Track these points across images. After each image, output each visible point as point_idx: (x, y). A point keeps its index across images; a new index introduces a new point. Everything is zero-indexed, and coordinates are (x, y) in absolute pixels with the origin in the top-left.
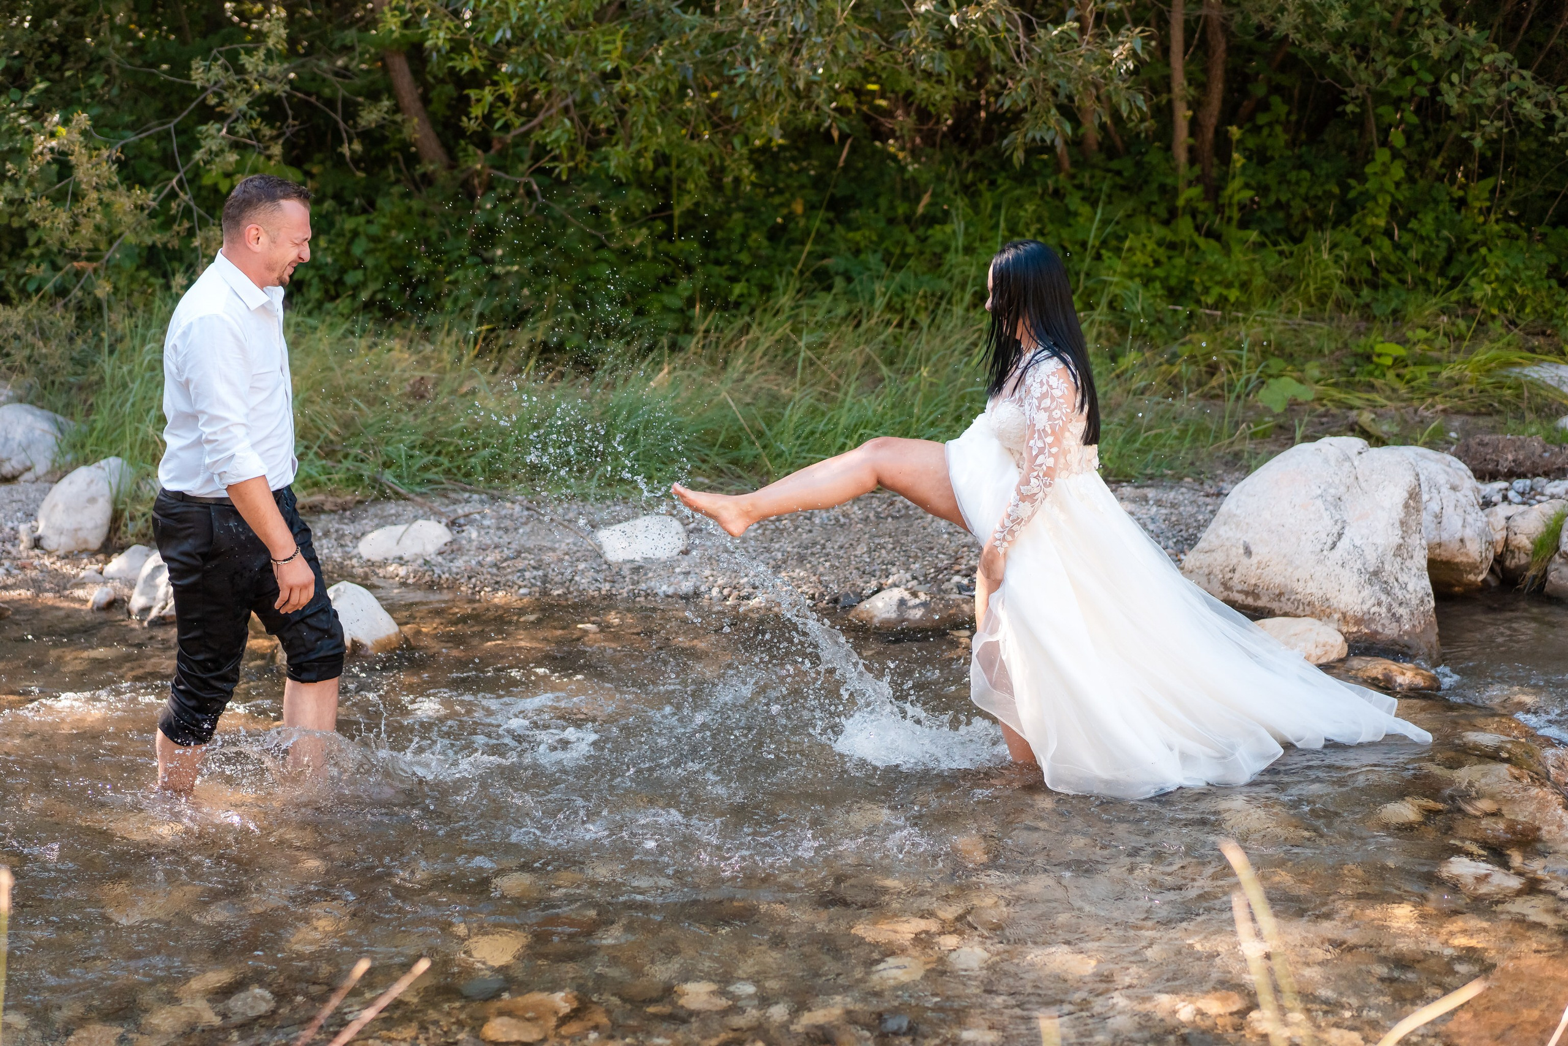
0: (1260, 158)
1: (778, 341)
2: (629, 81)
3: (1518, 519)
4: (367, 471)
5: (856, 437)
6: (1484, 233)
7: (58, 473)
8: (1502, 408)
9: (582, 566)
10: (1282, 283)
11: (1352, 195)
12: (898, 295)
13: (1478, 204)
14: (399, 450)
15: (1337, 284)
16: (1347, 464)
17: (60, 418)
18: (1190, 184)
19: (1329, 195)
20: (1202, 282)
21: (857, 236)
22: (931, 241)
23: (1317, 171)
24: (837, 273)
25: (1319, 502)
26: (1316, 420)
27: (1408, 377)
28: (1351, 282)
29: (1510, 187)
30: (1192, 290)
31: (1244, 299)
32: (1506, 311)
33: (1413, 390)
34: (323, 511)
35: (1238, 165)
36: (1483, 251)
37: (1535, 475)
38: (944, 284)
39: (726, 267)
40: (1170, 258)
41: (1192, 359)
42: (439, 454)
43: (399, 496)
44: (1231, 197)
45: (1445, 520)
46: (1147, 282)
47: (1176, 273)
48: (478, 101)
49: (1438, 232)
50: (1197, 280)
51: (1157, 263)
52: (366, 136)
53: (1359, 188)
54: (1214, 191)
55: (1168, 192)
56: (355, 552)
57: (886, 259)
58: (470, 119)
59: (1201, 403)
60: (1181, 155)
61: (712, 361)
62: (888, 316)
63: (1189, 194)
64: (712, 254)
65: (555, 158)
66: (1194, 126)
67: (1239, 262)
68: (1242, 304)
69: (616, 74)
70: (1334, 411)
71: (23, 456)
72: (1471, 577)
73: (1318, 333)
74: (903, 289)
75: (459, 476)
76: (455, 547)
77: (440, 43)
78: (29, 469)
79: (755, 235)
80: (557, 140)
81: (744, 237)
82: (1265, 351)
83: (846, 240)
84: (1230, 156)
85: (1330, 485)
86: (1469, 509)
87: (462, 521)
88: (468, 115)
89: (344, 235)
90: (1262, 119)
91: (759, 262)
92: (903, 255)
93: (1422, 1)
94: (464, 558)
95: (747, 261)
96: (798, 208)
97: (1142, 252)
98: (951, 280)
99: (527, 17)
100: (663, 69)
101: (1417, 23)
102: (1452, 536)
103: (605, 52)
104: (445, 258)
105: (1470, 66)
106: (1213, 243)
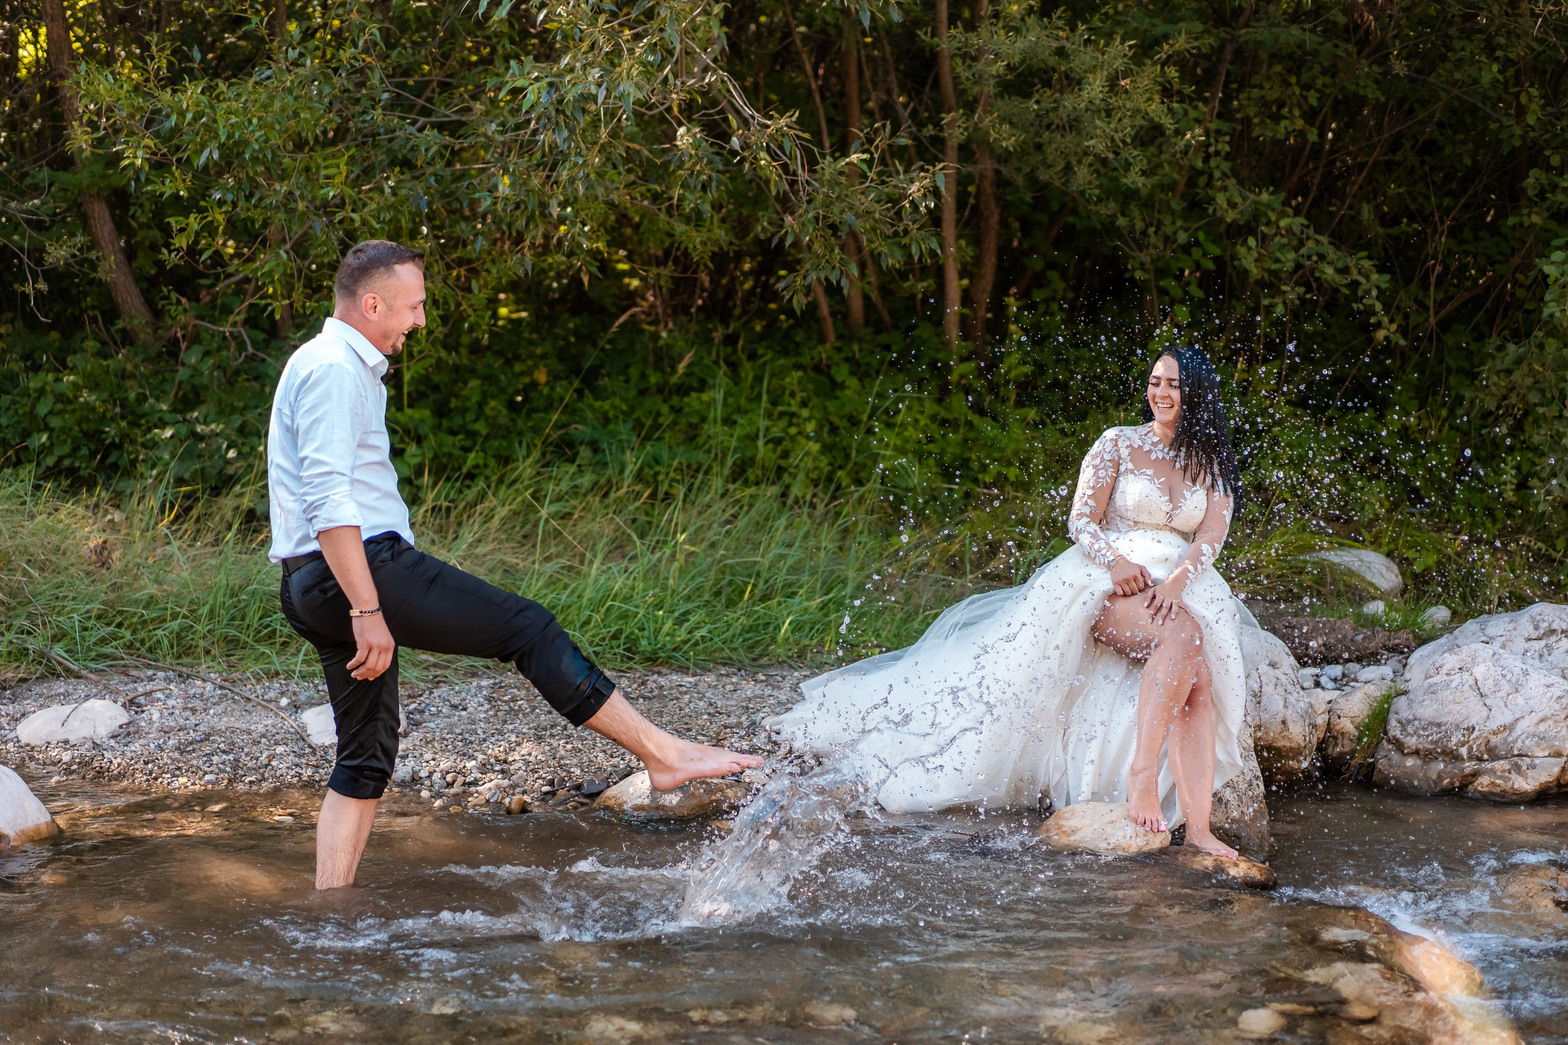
1: (516, 513)
2: (353, 211)
3: (1342, 701)
4: (32, 644)
5: (603, 610)
6: (1273, 416)
8: (1301, 594)
9: (280, 749)
12: (651, 467)
13: (1264, 388)
14: (72, 620)
18: (963, 359)
20: (979, 458)
21: (606, 405)
22: (686, 410)
24: (581, 444)
29: (1297, 371)
30: (969, 468)
31: (1024, 478)
32: (1299, 496)
35: (1015, 339)
37: (1347, 661)
38: (700, 456)
39: (461, 437)
40: (943, 435)
41: (971, 538)
42: (120, 625)
43: (70, 673)
44: (1007, 374)
45: (1264, 699)
46: (921, 456)
47: (951, 449)
48: (182, 230)
50: (974, 457)
51: (931, 440)
52: (51, 275)
55: (940, 371)
56: (11, 735)
57: (638, 426)
58: (170, 252)
60: (953, 333)
61: (439, 530)
62: (639, 487)
63: (961, 370)
64: (445, 423)
65: (267, 296)
66: (967, 298)
67: (1018, 439)
68: (1023, 484)
72: (1294, 764)
74: (657, 461)
75: (143, 650)
76: (132, 729)
77: (139, 162)
79: (493, 403)
80: (270, 273)
81: (481, 405)
83: (593, 409)
84: (1007, 328)
86: (1290, 688)
87: (142, 700)
88: (168, 245)
89: (29, 396)
90: (1038, 296)
91: (498, 431)
92: (656, 426)
93: (1213, 163)
94: (142, 741)
95: (484, 431)
96: (541, 376)
97: (914, 427)
98: (709, 451)
99: (237, 135)
100: (393, 199)
101: (1209, 184)
102: (1274, 716)
103: (327, 177)
104: (143, 421)
105: (1266, 230)
106: (988, 421)
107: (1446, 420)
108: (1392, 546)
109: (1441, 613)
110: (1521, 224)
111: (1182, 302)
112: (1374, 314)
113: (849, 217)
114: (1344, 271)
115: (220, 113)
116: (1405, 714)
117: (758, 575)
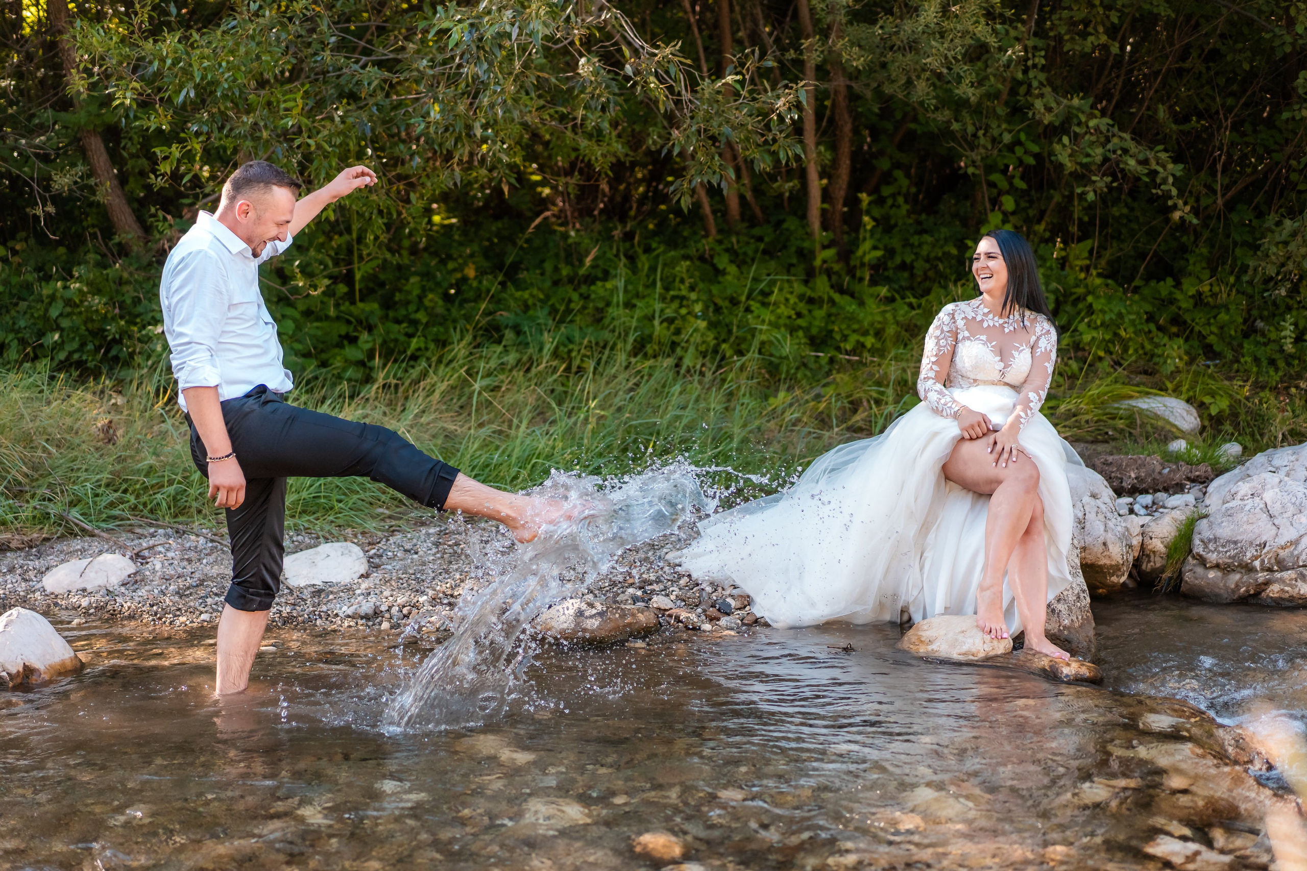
0: (885, 225)
1: (453, 388)
2: (309, 137)
3: (1152, 524)
4: (53, 509)
5: (529, 467)
6: (1086, 286)
8: (1117, 435)
12: (565, 346)
13: (1079, 263)
14: (86, 488)
18: (824, 247)
19: (947, 255)
20: (841, 330)
21: (526, 295)
22: (593, 297)
23: (936, 235)
24: (506, 327)
29: (1105, 248)
30: (832, 338)
31: (878, 345)
32: (1111, 353)
34: (10, 549)
35: (869, 227)
37: (1156, 491)
38: (606, 335)
39: (405, 325)
40: (810, 311)
41: (837, 396)
42: (125, 491)
43: (85, 533)
44: (862, 259)
45: (1088, 525)
46: (793, 330)
47: (817, 323)
48: (166, 158)
50: (836, 329)
51: (799, 315)
52: (57, 199)
54: (845, 255)
55: (805, 256)
56: (39, 586)
57: (553, 311)
58: (157, 177)
61: (390, 404)
62: (556, 362)
63: (824, 256)
64: (391, 314)
66: (826, 195)
67: (873, 312)
68: (878, 350)
69: (297, 130)
72: (1114, 579)
74: (570, 340)
75: (145, 512)
76: (138, 578)
77: (128, 102)
79: (430, 296)
81: (421, 298)
83: (516, 299)
84: (861, 219)
86: (1109, 515)
87: (146, 553)
88: (154, 171)
89: (42, 301)
90: (886, 191)
91: (436, 319)
92: (568, 311)
93: (1031, 74)
94: (147, 588)
95: (424, 320)
96: (471, 272)
97: (786, 305)
98: (613, 331)
99: (209, 77)
100: (342, 126)
101: (1028, 93)
102: (1096, 539)
103: (286, 109)
104: (138, 320)
105: (1077, 129)
106: (847, 298)
107: (1233, 286)
108: (1191, 393)
109: (1233, 449)
110: (1293, 118)
111: (1008, 193)
112: (1171, 198)
113: (726, 129)
114: (1145, 162)
115: (194, 58)
116: (1207, 534)
117: (658, 433)
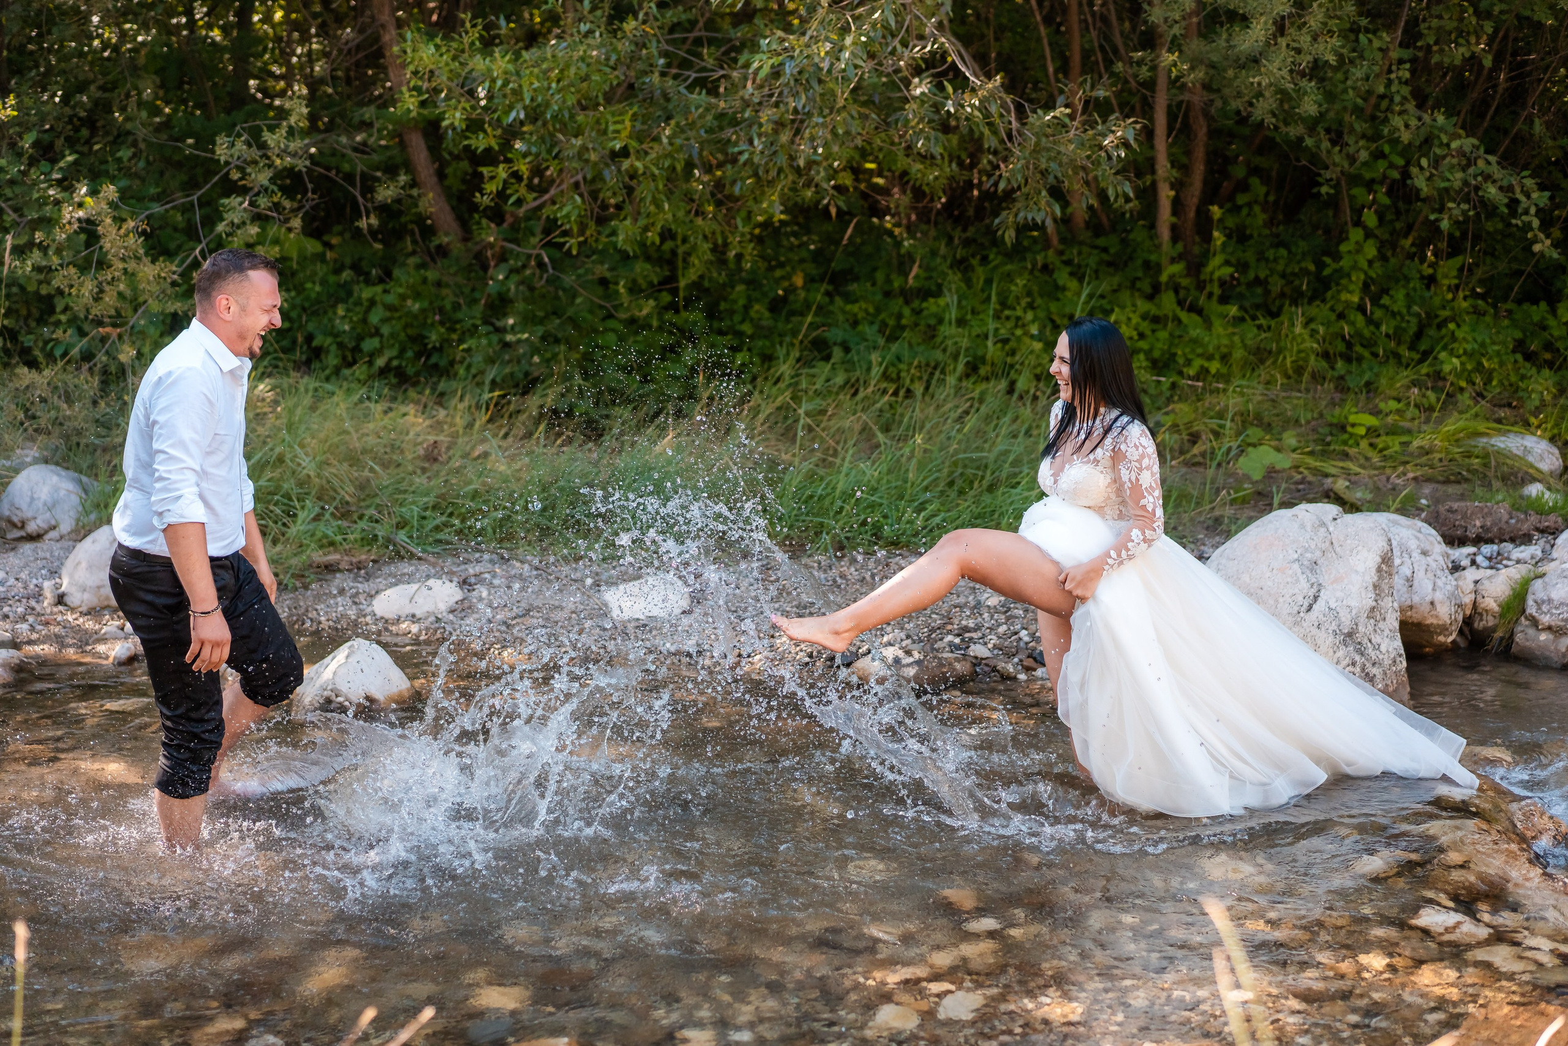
0: (1239, 236)
1: (779, 409)
2: (638, 159)
3: (1486, 582)
4: (381, 532)
6: (1453, 309)
7: (82, 532)
8: (1470, 476)
10: (1260, 356)
11: (1327, 272)
12: (893, 365)
13: (1446, 282)
14: (412, 511)
15: (1313, 358)
16: (1323, 530)
17: (84, 479)
18: (1173, 261)
19: (1305, 272)
20: (1184, 355)
21: (854, 308)
22: (925, 313)
23: (1294, 249)
24: (835, 344)
25: (1296, 566)
26: (1293, 487)
27: (1380, 446)
28: (1326, 355)
29: (1477, 265)
30: (1175, 361)
31: (1224, 370)
32: (1474, 384)
33: (1385, 458)
34: (339, 570)
35: (1219, 243)
36: (1452, 326)
37: (1502, 541)
38: (938, 355)
39: (729, 337)
40: (1153, 331)
41: (1175, 428)
42: (451, 515)
43: (412, 556)
44: (1212, 273)
45: (1416, 583)
47: (1159, 345)
48: (492, 178)
49: (1409, 307)
50: (1180, 352)
51: (1142, 336)
52: (383, 209)
53: (1334, 266)
54: (1195, 267)
55: (1152, 268)
56: (369, 610)
57: (881, 331)
58: (482, 195)
59: (1184, 470)
62: (884, 385)
63: (1172, 270)
64: (716, 325)
65: (565, 233)
66: (1177, 205)
67: (1220, 335)
68: (1222, 375)
69: (625, 152)
70: (1310, 478)
71: (48, 514)
72: (1441, 638)
73: (1295, 404)
74: (898, 359)
75: (471, 537)
76: (466, 605)
77: (457, 123)
78: (54, 528)
79: (757, 307)
80: (567, 216)
81: (747, 308)
82: (1245, 420)
83: (844, 312)
84: (1211, 234)
85: (1306, 550)
86: (1439, 573)
87: (473, 580)
88: (481, 191)
89: (362, 305)
90: (1241, 199)
91: (761, 332)
92: (898, 327)
93: (1394, 89)
94: (476, 616)
95: (749, 332)
96: (799, 280)
97: (1127, 325)
98: (944, 351)
99: (539, 98)
100: (670, 148)
101: (1388, 109)
102: (1423, 598)
103: (615, 132)
105: (1438, 151)
106: (1195, 317)
108: (1556, 431)
112: (1532, 229)
113: (1054, 165)
114: (1510, 189)
115: (525, 83)
116: (1541, 595)
117: (986, 467)
